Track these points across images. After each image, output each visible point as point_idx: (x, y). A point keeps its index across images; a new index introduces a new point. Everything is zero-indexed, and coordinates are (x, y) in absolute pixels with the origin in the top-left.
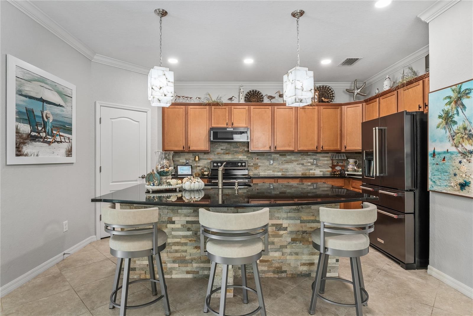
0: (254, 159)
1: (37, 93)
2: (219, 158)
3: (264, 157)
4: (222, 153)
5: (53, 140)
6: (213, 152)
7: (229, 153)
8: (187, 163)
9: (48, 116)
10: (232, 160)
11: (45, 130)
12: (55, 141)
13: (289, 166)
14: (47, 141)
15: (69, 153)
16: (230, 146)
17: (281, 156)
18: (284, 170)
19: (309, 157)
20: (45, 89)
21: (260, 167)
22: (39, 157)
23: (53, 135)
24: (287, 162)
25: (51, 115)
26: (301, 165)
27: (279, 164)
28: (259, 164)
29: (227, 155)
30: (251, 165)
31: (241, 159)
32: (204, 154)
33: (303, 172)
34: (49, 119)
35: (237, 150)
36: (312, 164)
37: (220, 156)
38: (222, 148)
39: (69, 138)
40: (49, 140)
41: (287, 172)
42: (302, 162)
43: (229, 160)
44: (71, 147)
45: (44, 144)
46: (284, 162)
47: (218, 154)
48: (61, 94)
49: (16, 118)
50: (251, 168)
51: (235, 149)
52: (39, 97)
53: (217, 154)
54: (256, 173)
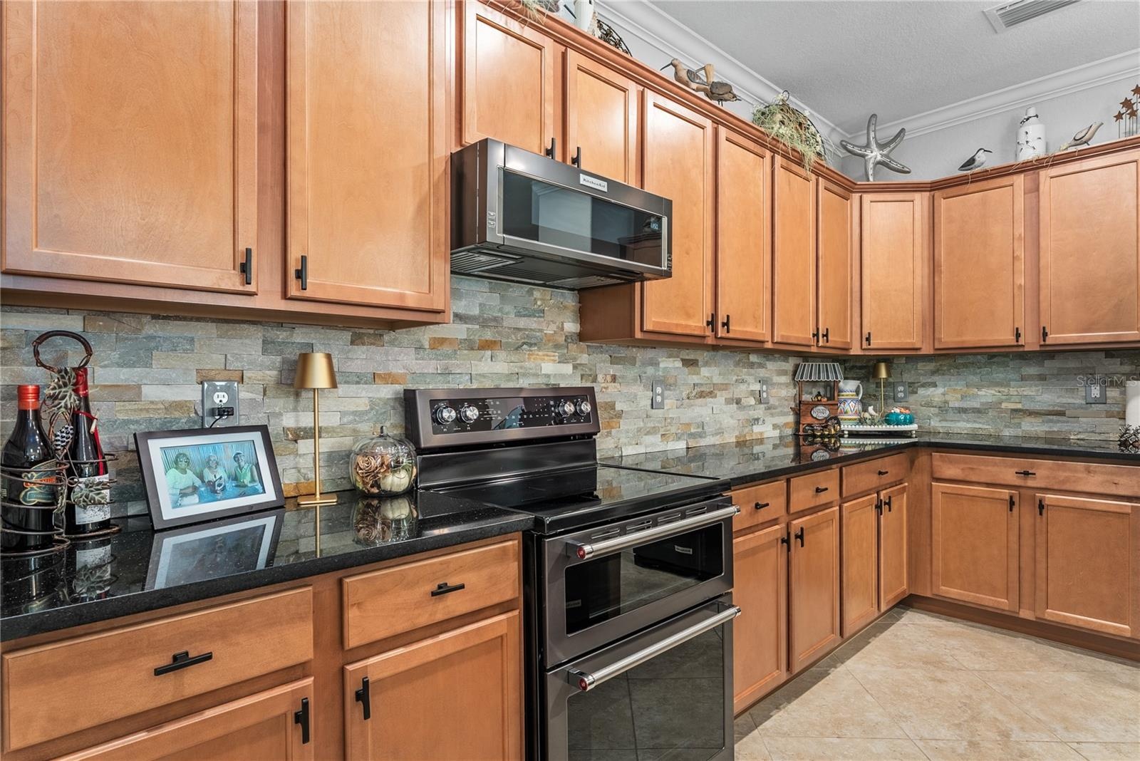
0: (599, 377)
2: (442, 372)
3: (634, 371)
4: (462, 340)
7: (495, 342)
13: (707, 411)
16: (502, 297)
18: (692, 431)
21: (621, 422)
24: (702, 395)
26: (735, 406)
27: (679, 404)
29: (489, 353)
31: (552, 381)
33: (738, 434)
35: (534, 326)
37: (447, 357)
42: (737, 392)
46: (694, 393)
47: (436, 344)
51: (523, 323)
54: (609, 449)
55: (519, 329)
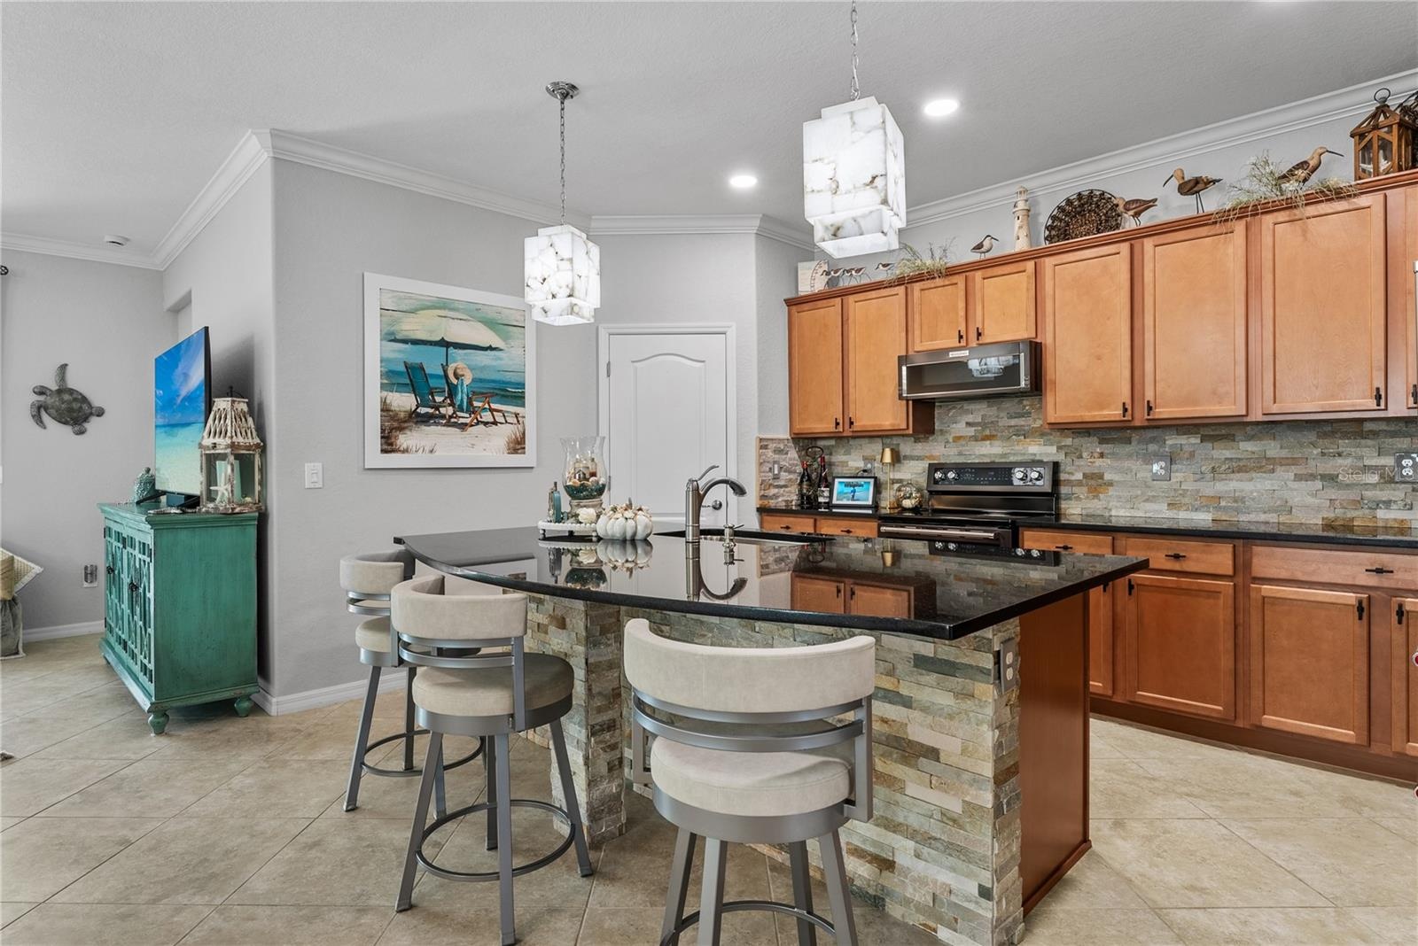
0: (1085, 455)
1: (431, 332)
2: (960, 454)
3: (1128, 449)
4: (971, 437)
5: (472, 421)
6: (941, 434)
7: (994, 436)
8: (865, 471)
9: (459, 372)
10: (1003, 460)
11: (452, 401)
12: (478, 423)
13: (1255, 487)
14: (456, 423)
15: (518, 445)
16: (999, 410)
17: (1209, 441)
18: (1223, 503)
19: (1369, 442)
20: (451, 320)
21: (1110, 488)
22: (436, 454)
23: (472, 410)
24: (1240, 470)
25: (468, 371)
26: (1318, 484)
27: (1198, 476)
28: (1107, 477)
29: (988, 442)
30: (1073, 478)
31: (1038, 458)
32: (915, 442)
33: (1331, 515)
34: (462, 380)
35: (1023, 423)
36: (1389, 480)
37: (963, 446)
38: (970, 418)
39: (517, 415)
40: (461, 420)
41: (1238, 511)
42: (1328, 466)
43: (993, 459)
44: (524, 434)
45: (450, 428)
46: (1223, 468)
47: (957, 439)
48: (491, 324)
49: (382, 384)
50: (1076, 489)
51: (1013, 422)
52: (438, 339)
53: (954, 441)
54: (1098, 509)
55: (1011, 426)
